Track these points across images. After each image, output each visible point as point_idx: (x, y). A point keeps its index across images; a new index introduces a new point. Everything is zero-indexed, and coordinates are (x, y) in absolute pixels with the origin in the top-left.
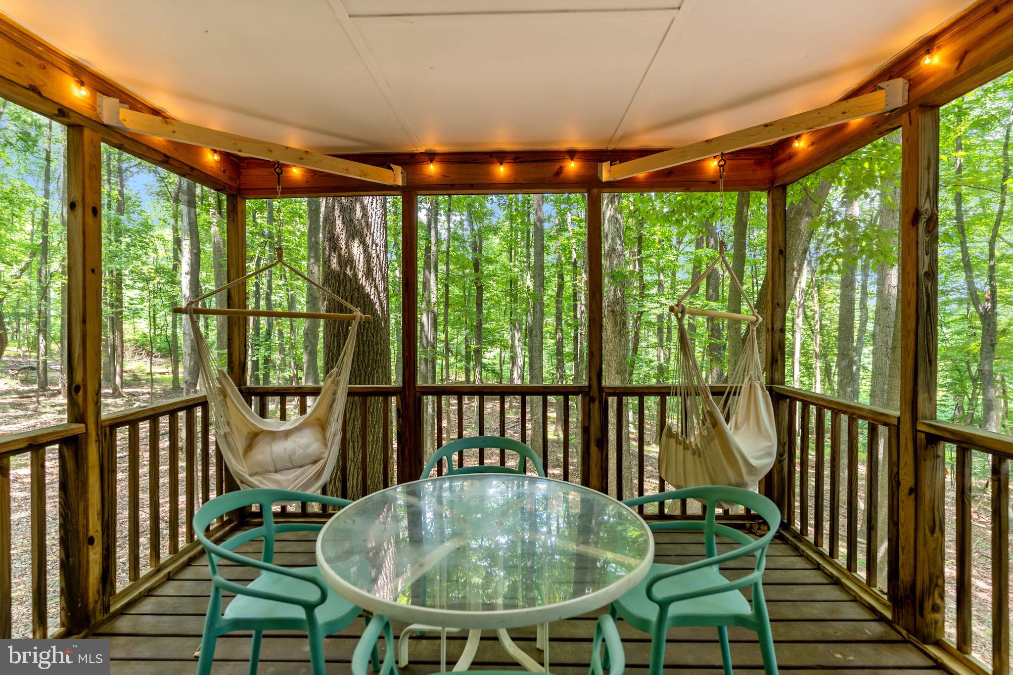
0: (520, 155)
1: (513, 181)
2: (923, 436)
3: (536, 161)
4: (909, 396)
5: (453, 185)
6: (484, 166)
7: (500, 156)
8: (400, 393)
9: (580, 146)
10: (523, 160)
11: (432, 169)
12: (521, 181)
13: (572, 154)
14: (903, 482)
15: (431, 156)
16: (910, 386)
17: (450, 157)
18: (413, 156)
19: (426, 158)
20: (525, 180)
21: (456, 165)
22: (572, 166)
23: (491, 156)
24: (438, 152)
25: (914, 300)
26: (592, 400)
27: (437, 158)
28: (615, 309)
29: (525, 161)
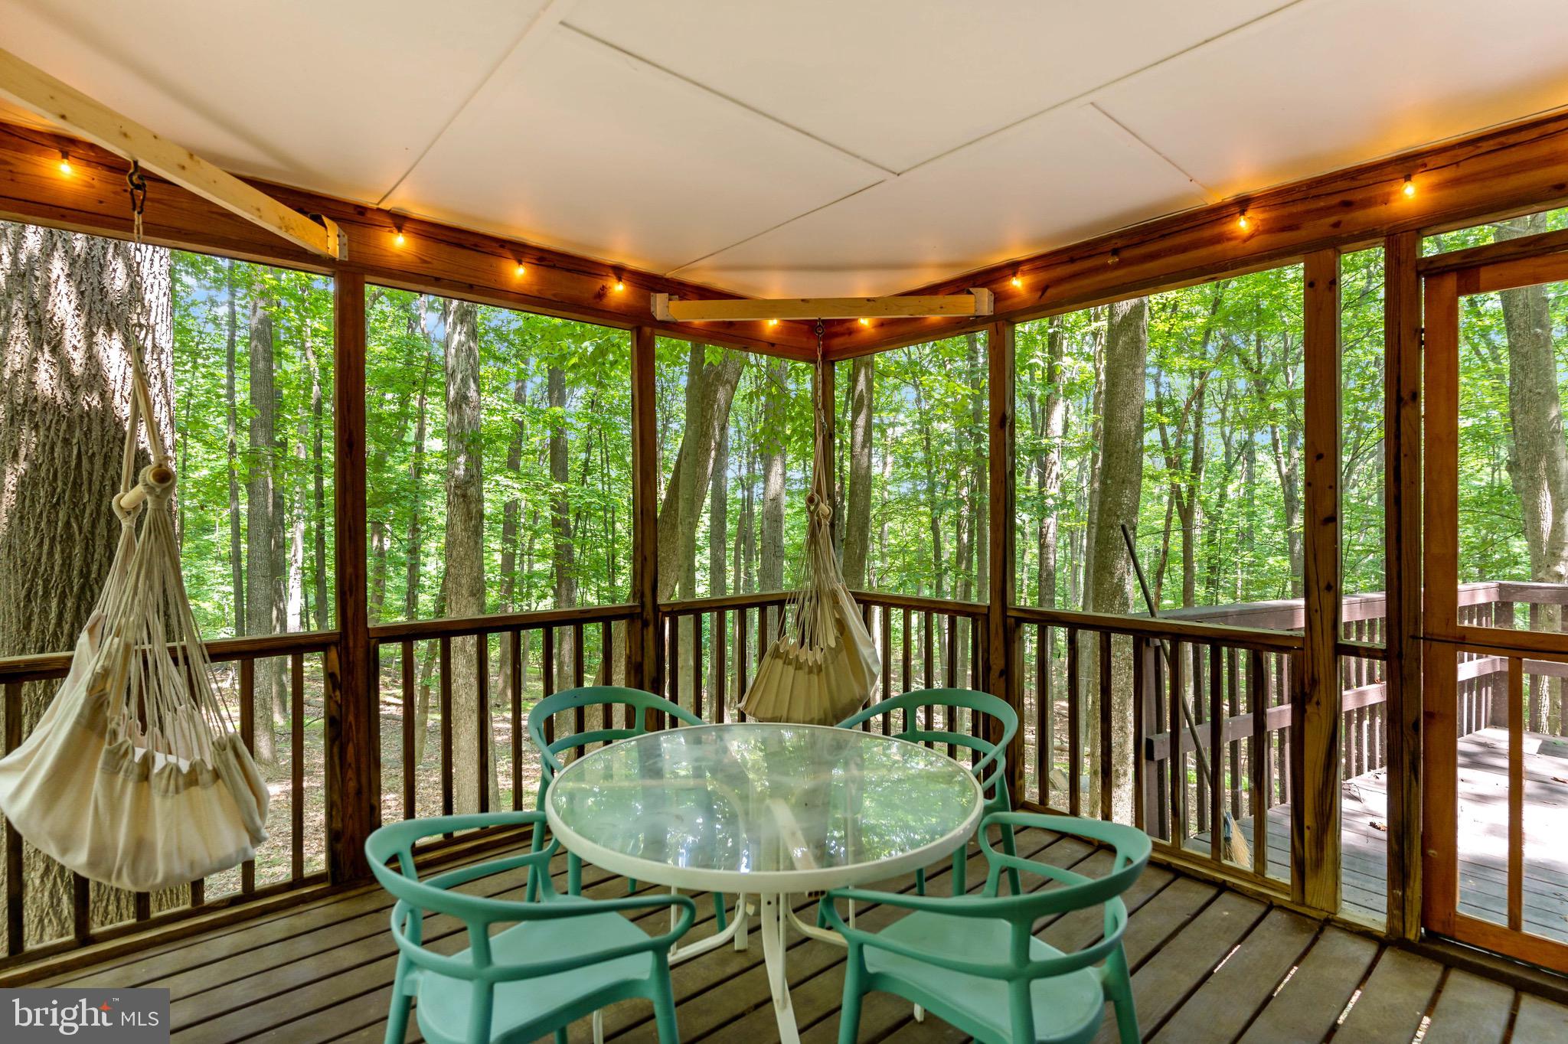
0: (546, 256)
1: (536, 294)
2: (1013, 620)
3: (569, 270)
4: (999, 585)
5: (437, 279)
6: (493, 260)
7: (519, 250)
8: (336, 644)
9: (633, 264)
10: (551, 264)
11: (399, 243)
12: (549, 295)
13: (619, 272)
14: (994, 667)
15: (400, 220)
16: (999, 575)
17: (431, 230)
18: (361, 210)
19: (388, 221)
20: (554, 295)
21: (442, 246)
22: (619, 289)
23: (502, 246)
24: (415, 216)
25: (1002, 496)
26: (645, 624)
27: (408, 225)
28: (469, 492)
29: (554, 267)
